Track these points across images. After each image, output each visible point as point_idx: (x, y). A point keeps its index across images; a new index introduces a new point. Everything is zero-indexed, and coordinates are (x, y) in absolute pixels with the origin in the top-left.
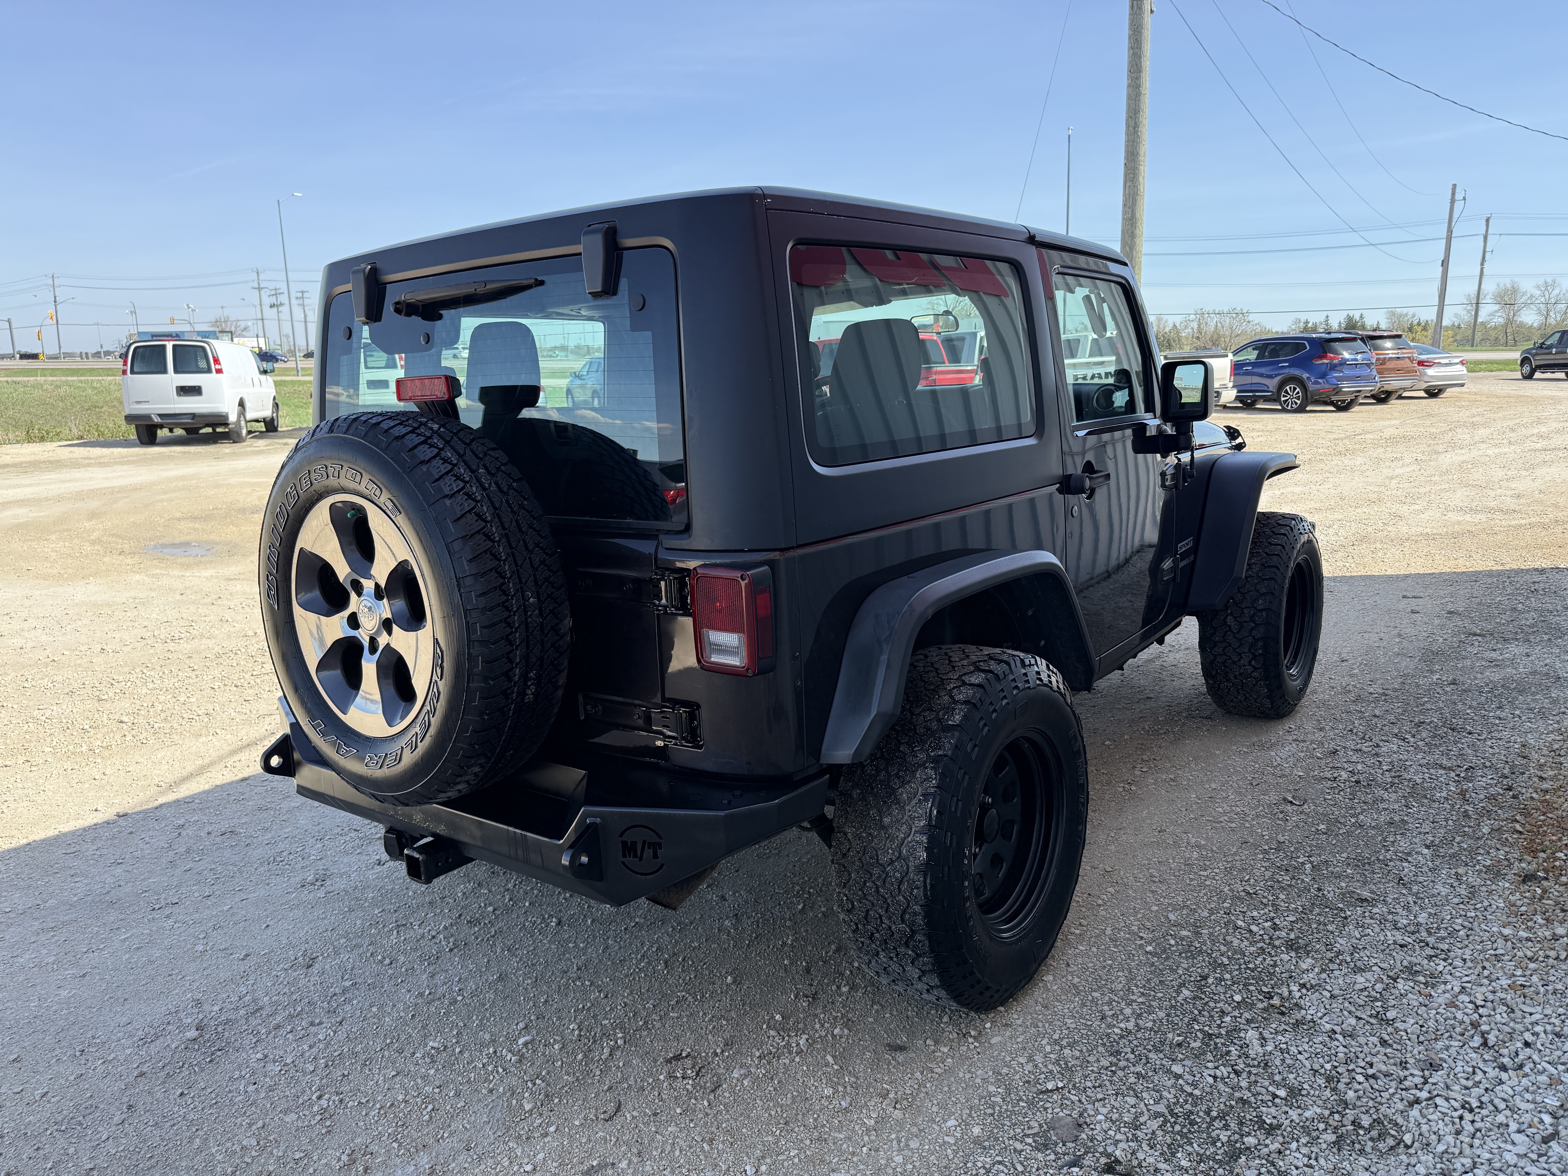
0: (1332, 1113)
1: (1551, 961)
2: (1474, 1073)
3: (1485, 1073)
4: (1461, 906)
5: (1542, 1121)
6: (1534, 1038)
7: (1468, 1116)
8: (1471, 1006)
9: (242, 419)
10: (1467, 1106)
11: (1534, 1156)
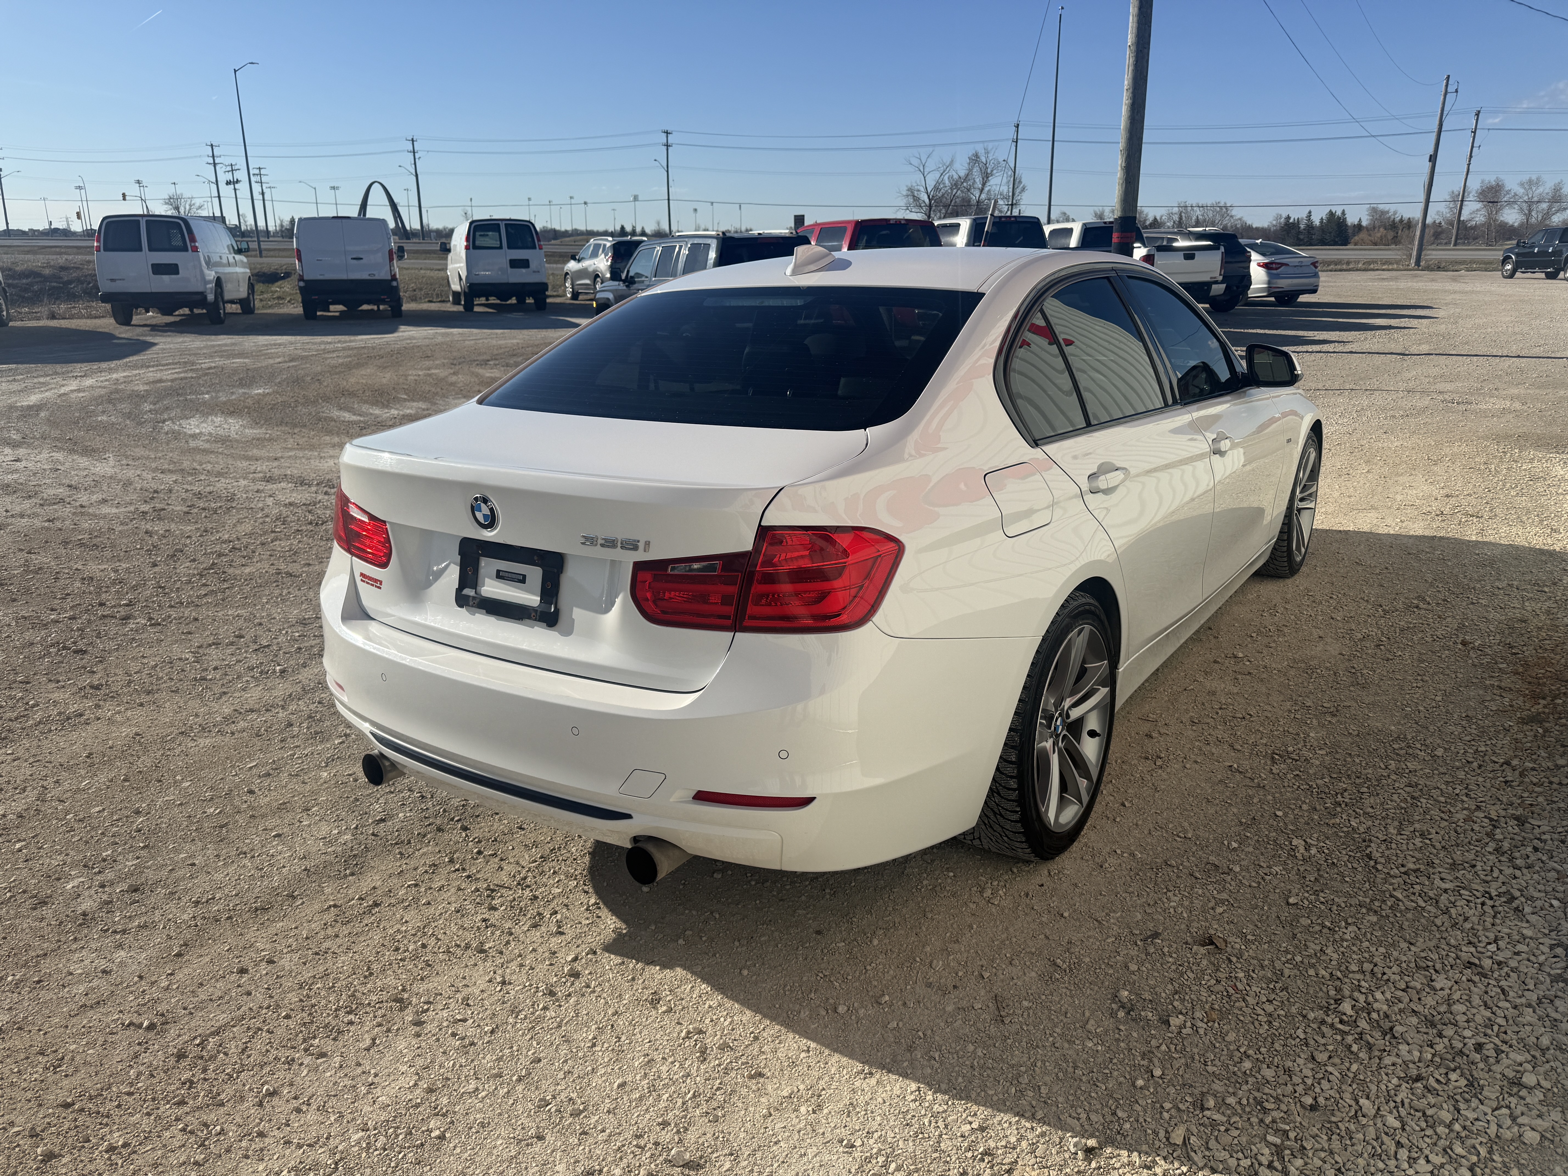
0: (1372, 901)
1: (1555, 786)
2: (1492, 871)
3: (1501, 871)
4: (1473, 743)
5: (1552, 906)
6: (1542, 845)
7: (1490, 903)
8: (1486, 820)
9: (220, 299)
10: (1487, 895)
11: (1547, 932)
